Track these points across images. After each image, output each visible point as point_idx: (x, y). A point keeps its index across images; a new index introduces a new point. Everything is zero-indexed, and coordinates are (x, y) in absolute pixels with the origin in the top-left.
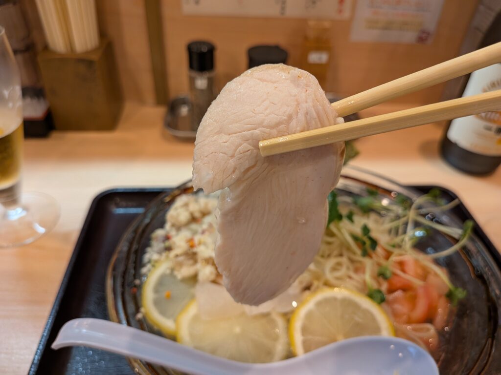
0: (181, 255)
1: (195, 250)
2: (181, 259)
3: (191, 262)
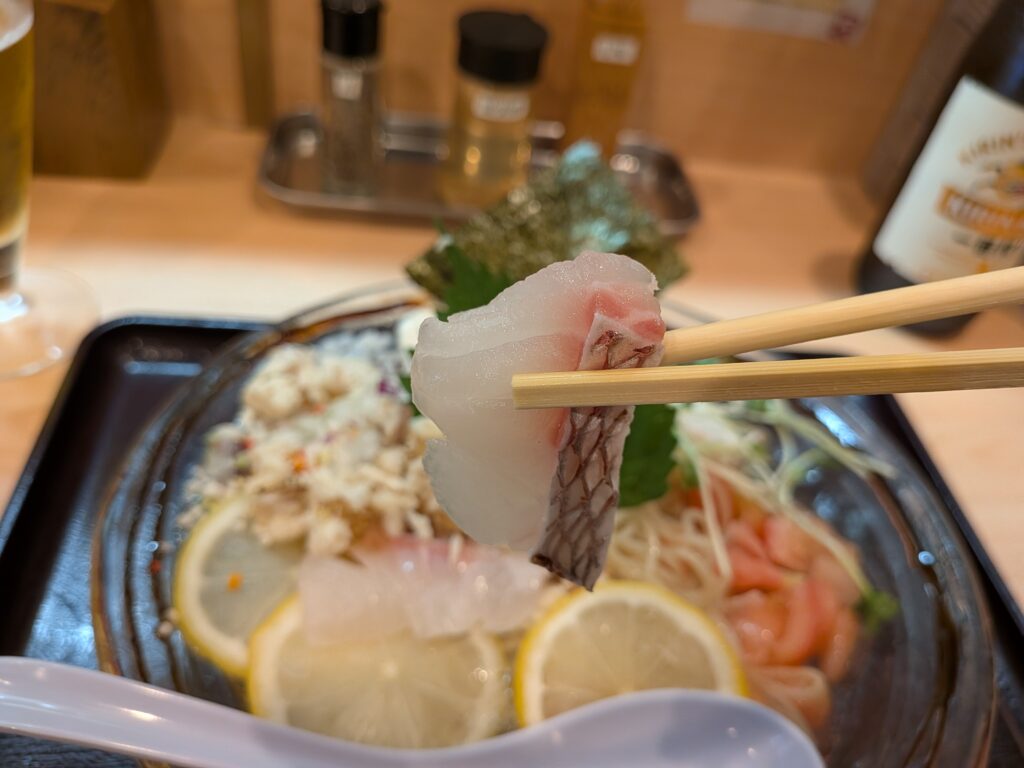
0: (271, 490)
1: (305, 479)
2: (270, 498)
3: (293, 507)
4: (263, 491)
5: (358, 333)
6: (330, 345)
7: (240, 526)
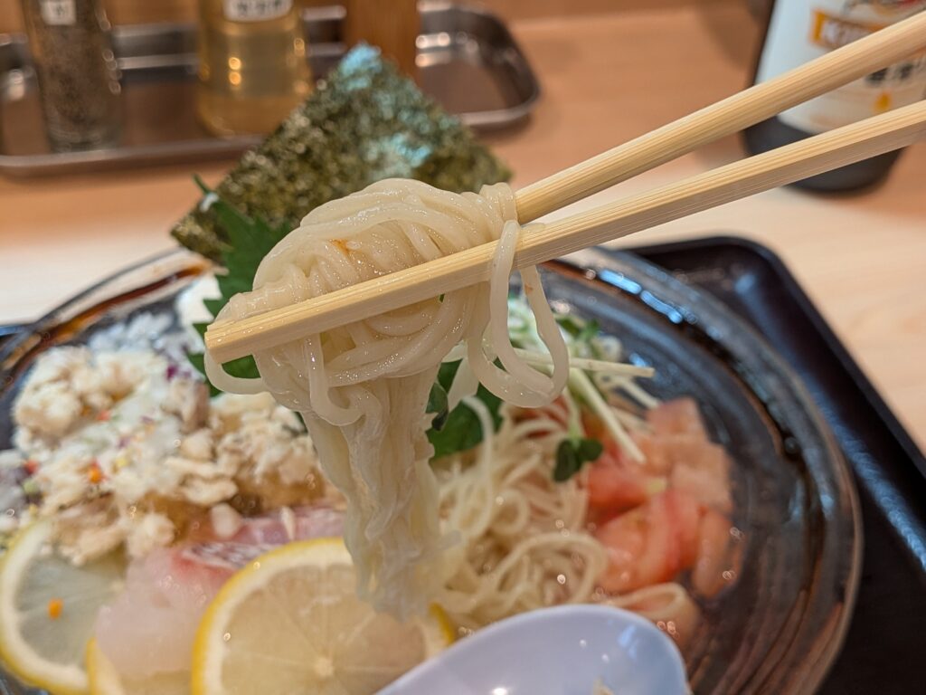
0: (72, 505)
1: (106, 486)
2: (72, 513)
3: (101, 517)
4: (62, 508)
5: (129, 319)
6: (99, 341)
7: (46, 551)
